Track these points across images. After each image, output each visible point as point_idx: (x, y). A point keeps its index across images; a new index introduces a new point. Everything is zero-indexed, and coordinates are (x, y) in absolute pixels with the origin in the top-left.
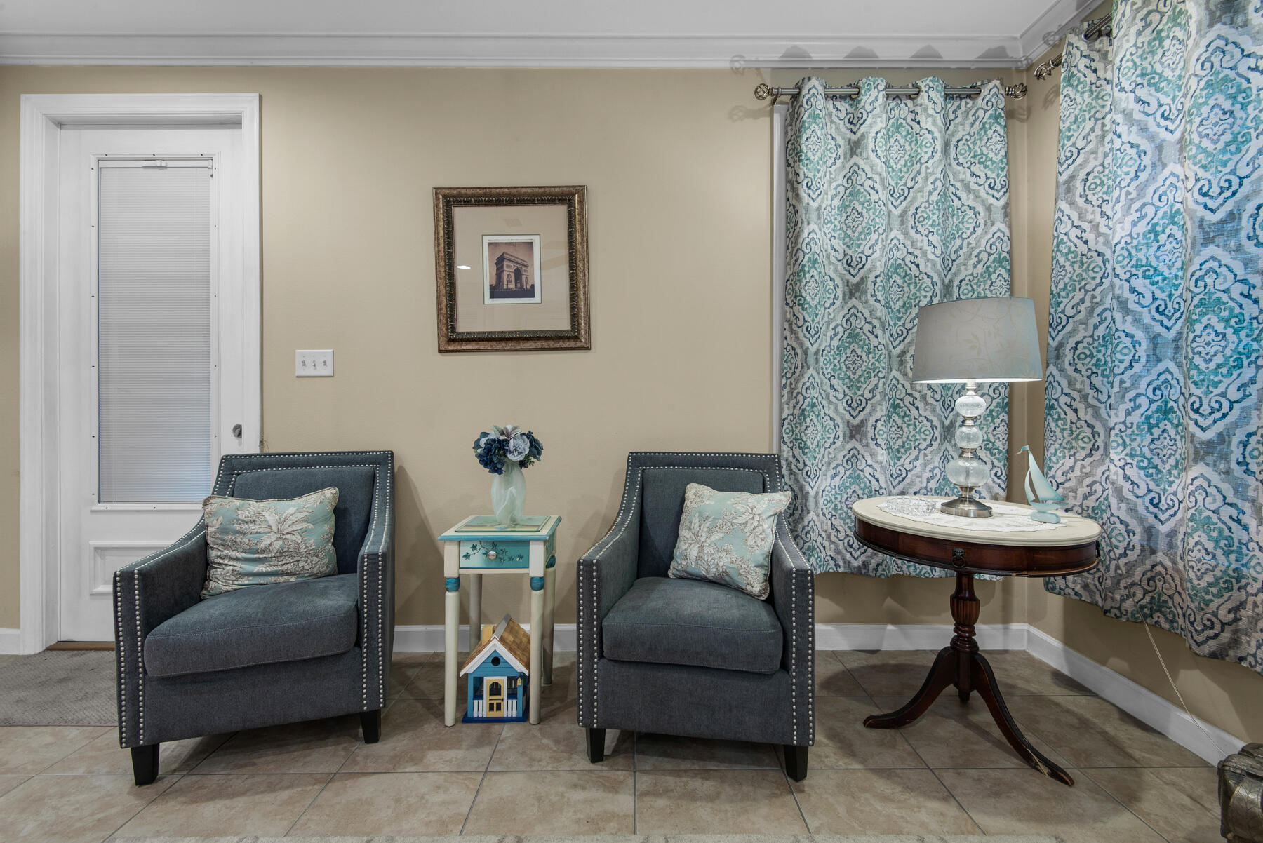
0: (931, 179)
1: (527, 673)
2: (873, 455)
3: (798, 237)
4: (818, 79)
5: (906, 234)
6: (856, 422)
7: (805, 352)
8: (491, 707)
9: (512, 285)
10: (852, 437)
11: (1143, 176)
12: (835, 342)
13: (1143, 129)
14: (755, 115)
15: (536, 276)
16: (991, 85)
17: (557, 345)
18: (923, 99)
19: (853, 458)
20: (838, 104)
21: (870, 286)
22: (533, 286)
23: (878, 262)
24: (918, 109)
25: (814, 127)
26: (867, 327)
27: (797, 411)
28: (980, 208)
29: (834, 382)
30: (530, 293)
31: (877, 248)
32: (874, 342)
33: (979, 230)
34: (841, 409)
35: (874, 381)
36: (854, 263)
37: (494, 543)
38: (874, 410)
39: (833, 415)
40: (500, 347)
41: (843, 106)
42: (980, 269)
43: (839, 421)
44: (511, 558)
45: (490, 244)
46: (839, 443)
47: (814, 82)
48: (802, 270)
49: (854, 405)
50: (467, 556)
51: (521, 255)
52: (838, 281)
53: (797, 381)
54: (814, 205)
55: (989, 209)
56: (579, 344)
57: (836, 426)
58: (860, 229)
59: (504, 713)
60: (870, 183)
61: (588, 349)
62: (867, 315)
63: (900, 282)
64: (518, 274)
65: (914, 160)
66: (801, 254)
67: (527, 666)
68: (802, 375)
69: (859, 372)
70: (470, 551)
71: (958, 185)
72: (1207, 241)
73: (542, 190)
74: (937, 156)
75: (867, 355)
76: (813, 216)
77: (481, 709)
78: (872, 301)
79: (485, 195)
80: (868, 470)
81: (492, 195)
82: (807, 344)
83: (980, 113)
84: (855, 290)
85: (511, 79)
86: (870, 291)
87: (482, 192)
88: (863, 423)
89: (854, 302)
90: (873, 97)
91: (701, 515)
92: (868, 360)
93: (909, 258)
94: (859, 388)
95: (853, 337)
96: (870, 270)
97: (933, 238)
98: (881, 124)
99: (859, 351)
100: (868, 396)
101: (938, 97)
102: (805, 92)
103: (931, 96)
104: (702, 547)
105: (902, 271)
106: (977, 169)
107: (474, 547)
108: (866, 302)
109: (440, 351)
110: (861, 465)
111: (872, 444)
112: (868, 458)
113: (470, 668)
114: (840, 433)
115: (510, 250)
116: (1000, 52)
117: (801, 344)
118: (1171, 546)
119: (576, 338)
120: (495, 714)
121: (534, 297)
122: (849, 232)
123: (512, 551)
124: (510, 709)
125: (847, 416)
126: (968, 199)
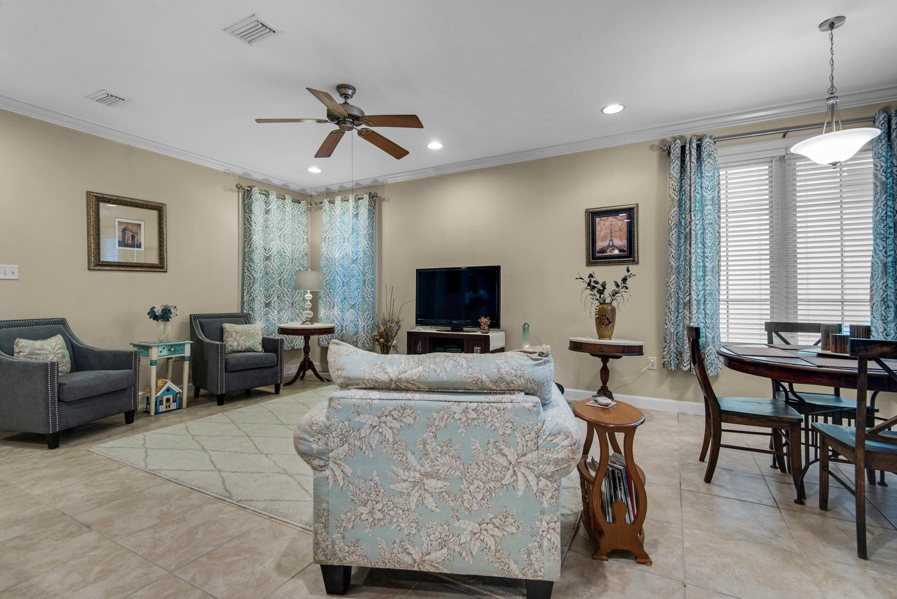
0: (289, 227)
1: (181, 391)
2: (273, 312)
3: (251, 239)
4: (257, 187)
5: (281, 242)
6: (267, 302)
7: (254, 278)
8: (166, 407)
9: (130, 242)
10: (266, 307)
11: (341, 244)
12: (261, 275)
13: (341, 233)
14: (232, 191)
15: (142, 238)
16: (303, 202)
17: (152, 270)
18: (286, 201)
19: (267, 314)
20: (262, 196)
21: (273, 258)
22: (140, 243)
23: (274, 251)
24: (285, 204)
25: (256, 203)
26: (272, 271)
27: (251, 298)
28: (301, 237)
29: (261, 288)
30: (139, 246)
31: (275, 246)
32: (274, 276)
33: (300, 244)
34: (263, 298)
35: (274, 288)
36: (267, 250)
37: (172, 346)
38: (274, 298)
39: (260, 300)
40: (123, 269)
41: (263, 197)
42: (300, 256)
43: (262, 302)
44: (178, 351)
45: (119, 222)
46: (262, 309)
47: (256, 188)
48: (253, 250)
49: (267, 296)
50: (161, 352)
51: (135, 229)
52: (262, 254)
53: (251, 288)
54: (257, 229)
55: (303, 238)
56: (162, 270)
57: (261, 303)
58: (269, 239)
59: (172, 408)
60: (272, 225)
61: (166, 272)
62: (272, 267)
63: (279, 257)
64: (133, 237)
65: (283, 219)
66: (252, 245)
67: (182, 389)
68: (253, 286)
69: (269, 285)
70: (162, 350)
71: (295, 229)
72: (353, 263)
73: (146, 203)
74: (290, 220)
75: (272, 280)
76: (256, 233)
77: (162, 408)
78: (273, 263)
79: (117, 200)
80: (272, 317)
81: (121, 201)
82: (255, 275)
83: (301, 209)
84: (267, 258)
85: (130, 151)
86: (273, 259)
87: (115, 198)
88: (270, 302)
89: (267, 262)
90: (273, 197)
91: (236, 332)
92: (272, 282)
93: (282, 250)
94: (269, 291)
95: (267, 274)
96: (272, 253)
97: (290, 245)
98: (275, 207)
99: (269, 279)
100: (272, 293)
101: (290, 201)
102: (253, 191)
103: (288, 200)
104: (238, 342)
105: (281, 254)
106: (300, 225)
107: (164, 348)
108: (271, 263)
109: (89, 269)
110: (270, 316)
111: (273, 309)
112: (272, 313)
113: (159, 394)
114: (262, 306)
115: (130, 226)
116: (304, 190)
117: (253, 276)
118: (346, 329)
119: (162, 267)
120: (168, 409)
121: (141, 248)
122: (265, 239)
123: (178, 348)
124: (173, 406)
125: (265, 300)
126: (297, 234)
